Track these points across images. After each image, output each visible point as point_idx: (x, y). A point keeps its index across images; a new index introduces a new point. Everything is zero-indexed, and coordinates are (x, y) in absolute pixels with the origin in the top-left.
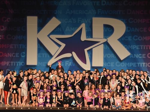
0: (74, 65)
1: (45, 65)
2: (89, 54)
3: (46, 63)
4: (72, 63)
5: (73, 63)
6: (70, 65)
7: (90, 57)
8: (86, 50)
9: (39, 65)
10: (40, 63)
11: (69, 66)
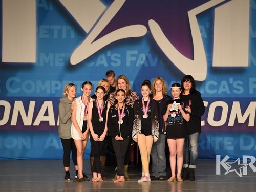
0: (154, 63)
1: (62, 65)
2: (203, 27)
3: (63, 55)
4: (147, 58)
5: (150, 56)
6: (142, 63)
7: (206, 36)
9: (42, 64)
10: (47, 56)
11: (137, 65)
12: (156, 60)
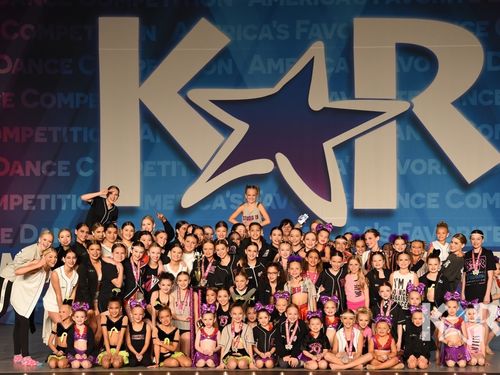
1: (172, 208)
2: (341, 161)
3: (173, 197)
4: (274, 198)
5: (278, 196)
6: (269, 204)
7: (345, 173)
8: (328, 146)
9: (147, 208)
10: (153, 198)
12: (285, 201)
